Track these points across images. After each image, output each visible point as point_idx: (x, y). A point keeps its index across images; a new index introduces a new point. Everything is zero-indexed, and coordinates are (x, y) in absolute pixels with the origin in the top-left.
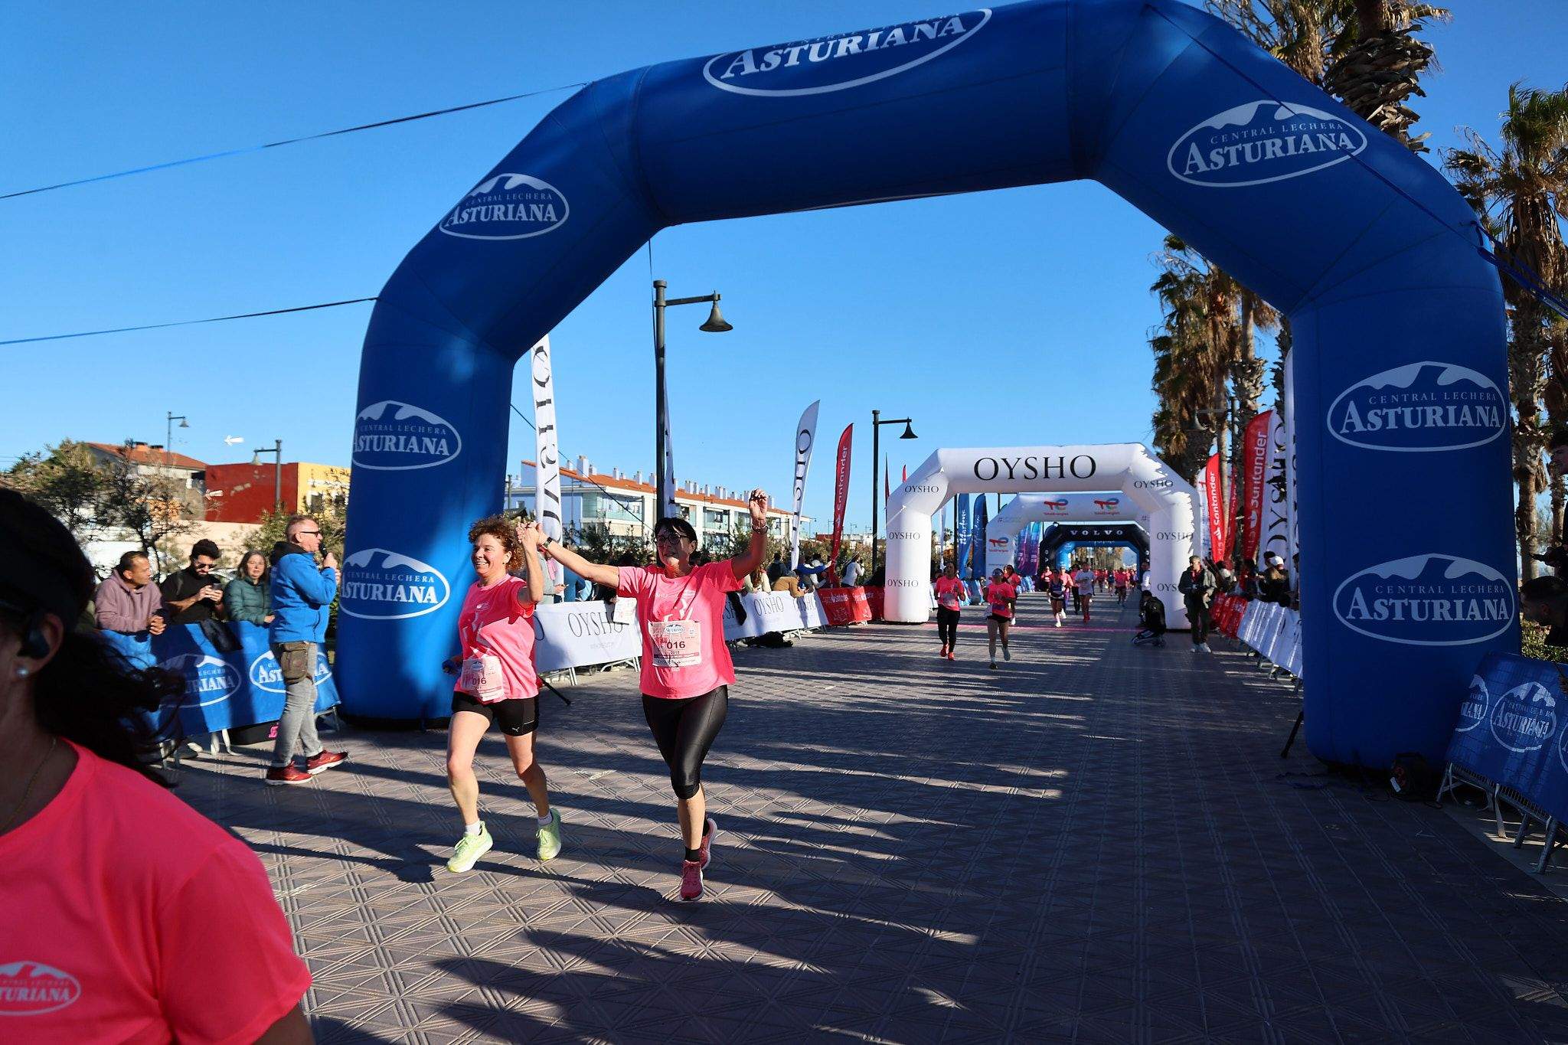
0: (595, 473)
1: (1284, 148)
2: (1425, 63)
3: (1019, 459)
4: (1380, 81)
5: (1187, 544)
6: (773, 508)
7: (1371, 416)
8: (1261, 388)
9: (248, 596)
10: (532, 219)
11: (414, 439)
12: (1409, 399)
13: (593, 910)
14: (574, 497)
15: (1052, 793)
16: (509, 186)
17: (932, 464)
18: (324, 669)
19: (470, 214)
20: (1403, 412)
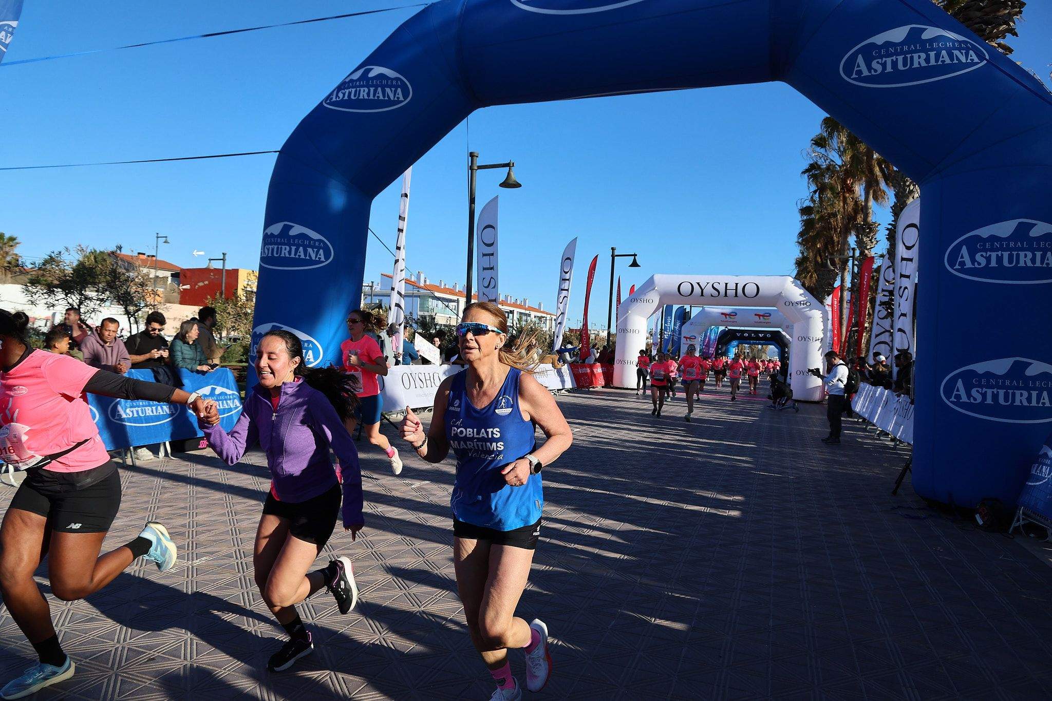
0: (428, 283)
1: (927, 60)
2: (1020, 12)
3: (708, 283)
4: (987, 24)
5: (818, 344)
6: (542, 310)
7: (978, 257)
8: (875, 242)
9: (185, 352)
10: (386, 98)
11: (301, 249)
12: (1008, 245)
13: (407, 588)
14: (414, 298)
15: (735, 513)
16: (371, 75)
17: (650, 284)
18: (237, 403)
19: (344, 94)
20: (1002, 255)
